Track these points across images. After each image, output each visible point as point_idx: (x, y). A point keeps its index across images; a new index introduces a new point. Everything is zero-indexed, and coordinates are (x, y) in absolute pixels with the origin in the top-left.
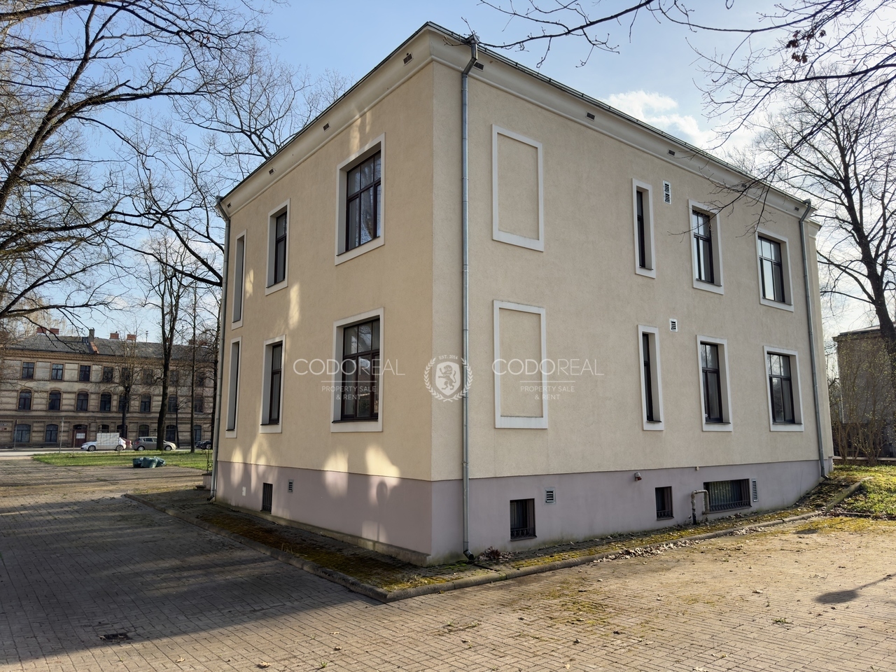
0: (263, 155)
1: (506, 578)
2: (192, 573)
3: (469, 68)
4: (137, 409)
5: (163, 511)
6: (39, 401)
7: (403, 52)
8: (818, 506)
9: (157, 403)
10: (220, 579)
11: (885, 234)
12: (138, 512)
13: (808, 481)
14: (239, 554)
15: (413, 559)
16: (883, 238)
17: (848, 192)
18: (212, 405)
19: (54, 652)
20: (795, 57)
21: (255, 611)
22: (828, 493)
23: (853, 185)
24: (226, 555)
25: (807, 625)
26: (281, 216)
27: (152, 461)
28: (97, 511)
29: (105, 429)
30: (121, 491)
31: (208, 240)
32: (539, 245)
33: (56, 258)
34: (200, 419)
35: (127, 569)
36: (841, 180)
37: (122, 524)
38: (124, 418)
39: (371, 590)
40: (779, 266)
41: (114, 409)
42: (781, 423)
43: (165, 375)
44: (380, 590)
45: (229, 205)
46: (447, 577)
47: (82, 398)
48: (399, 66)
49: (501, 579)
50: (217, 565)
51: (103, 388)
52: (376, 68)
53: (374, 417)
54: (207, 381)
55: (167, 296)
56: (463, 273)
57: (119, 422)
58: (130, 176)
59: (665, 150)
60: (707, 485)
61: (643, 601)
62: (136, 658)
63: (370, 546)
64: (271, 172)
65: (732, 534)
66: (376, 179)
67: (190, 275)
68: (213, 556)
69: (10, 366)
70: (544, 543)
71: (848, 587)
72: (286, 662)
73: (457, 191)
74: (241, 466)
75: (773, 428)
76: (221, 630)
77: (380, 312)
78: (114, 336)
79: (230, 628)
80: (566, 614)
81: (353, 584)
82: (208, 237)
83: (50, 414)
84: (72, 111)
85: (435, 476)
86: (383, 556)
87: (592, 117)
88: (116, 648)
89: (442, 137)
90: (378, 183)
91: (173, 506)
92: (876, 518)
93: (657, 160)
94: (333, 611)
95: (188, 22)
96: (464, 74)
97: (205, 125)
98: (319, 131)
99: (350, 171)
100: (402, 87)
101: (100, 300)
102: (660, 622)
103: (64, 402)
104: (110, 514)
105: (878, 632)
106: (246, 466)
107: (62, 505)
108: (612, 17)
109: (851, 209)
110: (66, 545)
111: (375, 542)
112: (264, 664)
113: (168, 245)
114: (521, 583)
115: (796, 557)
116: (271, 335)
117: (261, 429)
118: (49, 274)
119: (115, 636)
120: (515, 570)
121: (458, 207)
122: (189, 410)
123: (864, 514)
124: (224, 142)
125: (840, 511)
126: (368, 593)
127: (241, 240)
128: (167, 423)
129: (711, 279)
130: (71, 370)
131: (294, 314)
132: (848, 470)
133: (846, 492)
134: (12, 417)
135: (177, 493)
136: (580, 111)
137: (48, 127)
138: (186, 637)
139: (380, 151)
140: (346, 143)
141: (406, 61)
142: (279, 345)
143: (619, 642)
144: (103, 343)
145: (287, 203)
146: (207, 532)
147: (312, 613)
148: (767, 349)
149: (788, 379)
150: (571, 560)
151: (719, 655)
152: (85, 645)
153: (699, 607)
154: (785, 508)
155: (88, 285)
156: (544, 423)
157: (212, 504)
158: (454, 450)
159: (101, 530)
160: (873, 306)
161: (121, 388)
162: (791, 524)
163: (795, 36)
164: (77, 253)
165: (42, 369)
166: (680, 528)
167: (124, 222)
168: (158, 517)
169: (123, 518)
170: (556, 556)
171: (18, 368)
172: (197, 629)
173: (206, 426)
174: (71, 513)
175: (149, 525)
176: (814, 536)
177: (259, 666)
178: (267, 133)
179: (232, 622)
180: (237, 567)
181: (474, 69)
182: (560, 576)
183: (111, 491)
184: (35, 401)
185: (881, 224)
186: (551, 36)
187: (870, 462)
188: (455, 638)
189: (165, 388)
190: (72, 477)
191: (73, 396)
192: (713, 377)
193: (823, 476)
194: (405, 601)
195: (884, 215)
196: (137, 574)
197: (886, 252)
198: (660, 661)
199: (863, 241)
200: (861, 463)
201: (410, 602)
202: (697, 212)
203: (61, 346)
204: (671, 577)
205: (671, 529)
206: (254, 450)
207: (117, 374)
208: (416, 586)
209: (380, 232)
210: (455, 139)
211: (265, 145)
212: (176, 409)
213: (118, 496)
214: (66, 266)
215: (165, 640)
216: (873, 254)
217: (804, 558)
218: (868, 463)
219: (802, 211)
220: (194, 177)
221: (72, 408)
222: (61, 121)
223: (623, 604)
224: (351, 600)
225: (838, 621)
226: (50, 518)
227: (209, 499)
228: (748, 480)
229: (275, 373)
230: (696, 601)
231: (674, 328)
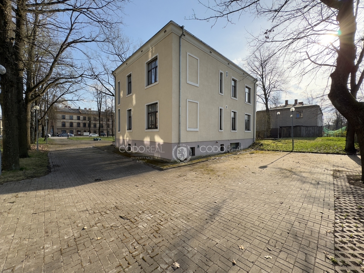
0: (122, 62)
1: (189, 165)
2: (114, 164)
3: (181, 36)
4: (93, 127)
5: (104, 150)
6: (67, 124)
7: (164, 30)
8: (253, 148)
9: (98, 125)
10: (121, 166)
11: (269, 88)
12: (97, 151)
13: (251, 143)
14: (124, 160)
15: (168, 161)
16: (269, 89)
17: (262, 78)
18: (112, 126)
19: (82, 184)
20: (266, 37)
21: (131, 173)
22: (255, 146)
23: (264, 76)
24: (121, 160)
25: (259, 173)
26: (130, 76)
27: (98, 139)
28: (87, 150)
29: (85, 131)
30: (92, 146)
31: (109, 84)
32: (198, 85)
33: (68, 87)
34: (109, 129)
35: (97, 164)
36: (261, 75)
37: (94, 153)
38: (90, 129)
39: (159, 168)
40: (249, 94)
41: (87, 127)
42: (247, 130)
43: (100, 119)
44: (161, 168)
45: (115, 73)
46: (176, 164)
47: (78, 124)
48: (163, 33)
49: (188, 165)
50: (120, 163)
51: (84, 121)
52: (156, 34)
53: (156, 128)
54: (110, 120)
55: (98, 99)
56: (179, 91)
57: (89, 130)
58: (87, 66)
59: (227, 63)
60: (231, 144)
61: (222, 169)
62: (104, 185)
63: (156, 158)
64: (127, 64)
65: (236, 154)
66: (156, 66)
67: (105, 93)
68: (118, 160)
69: (58, 116)
70: (197, 157)
71: (265, 165)
72: (143, 185)
73: (178, 69)
74: (122, 140)
75: (245, 131)
76: (124, 178)
77: (158, 101)
78: (85, 109)
79: (126, 177)
80: (206, 172)
81: (154, 166)
82: (109, 83)
83: (70, 128)
84: (69, 44)
85: (173, 142)
86: (160, 160)
87: (211, 53)
88: (99, 183)
89: (175, 55)
90: (157, 67)
91: (106, 149)
92: (265, 150)
93: (225, 66)
94: (151, 173)
95: (101, 19)
96: (180, 37)
97: (106, 52)
98: (140, 52)
99: (149, 64)
100: (163, 40)
101: (81, 99)
102: (227, 173)
103: (74, 125)
104: (90, 151)
105: (275, 174)
106: (124, 140)
107: (77, 149)
108: (237, 11)
109: (263, 83)
110: (80, 158)
111: (157, 157)
112: (137, 185)
113: (98, 85)
114: (193, 166)
115: (251, 159)
116: (128, 108)
117: (127, 131)
118: (67, 91)
119: (97, 180)
120: (191, 163)
121: (178, 74)
122: (106, 127)
123: (262, 150)
124: (112, 57)
125: (257, 149)
126: (158, 168)
127: (119, 83)
128: (101, 130)
129: (235, 96)
130: (75, 117)
131: (134, 102)
132: (258, 141)
133: (258, 145)
134: (61, 128)
135: (106, 146)
136: (208, 51)
137: (63, 49)
138: (116, 179)
139: (157, 58)
140: (148, 56)
141: (165, 32)
142: (131, 110)
143: (220, 178)
144: (82, 110)
145: (131, 72)
146: (116, 155)
147: (146, 173)
148: (245, 113)
149: (249, 121)
150: (203, 160)
151: (243, 180)
152: (91, 182)
153: (235, 170)
154: (246, 149)
155: (78, 95)
156: (198, 130)
157: (115, 149)
158: (177, 136)
159: (89, 155)
160: (265, 105)
161: (88, 122)
162: (248, 152)
163: (267, 31)
164: (74, 86)
165: (67, 116)
166: (225, 153)
167: (87, 77)
168: (103, 152)
169: (94, 152)
170: (200, 160)
171: (61, 116)
172: (118, 178)
173: (111, 131)
174: (80, 151)
175: (100, 154)
176: (253, 154)
177: (136, 186)
178: (123, 55)
179: (127, 176)
180: (125, 163)
181: (183, 36)
182: (202, 164)
183: (89, 146)
184: (66, 125)
185: (269, 86)
186: (218, 17)
187: (263, 139)
188: (182, 178)
189: (100, 122)
190: (78, 143)
191: (76, 123)
192: (234, 119)
193: (254, 142)
194: (167, 170)
195: (270, 84)
196: (100, 165)
197: (269, 92)
198: (230, 182)
199: (265, 90)
200: (260, 139)
201: (169, 170)
202: (233, 80)
203: (72, 111)
204: (226, 163)
205: (223, 153)
206: (125, 136)
207: (87, 118)
208: (169, 167)
209: (158, 79)
210: (178, 55)
211: (122, 59)
212: (103, 127)
213: (91, 147)
214: (71, 89)
215: (111, 180)
216: (266, 93)
217: (253, 159)
218: (262, 139)
219: (255, 81)
220: (104, 66)
221: (76, 126)
222: (66, 47)
223: (217, 169)
224: (154, 170)
225: (266, 172)
226: (75, 152)
227: (115, 148)
228: (239, 143)
229: (130, 117)
230: (234, 169)
231: (227, 108)
